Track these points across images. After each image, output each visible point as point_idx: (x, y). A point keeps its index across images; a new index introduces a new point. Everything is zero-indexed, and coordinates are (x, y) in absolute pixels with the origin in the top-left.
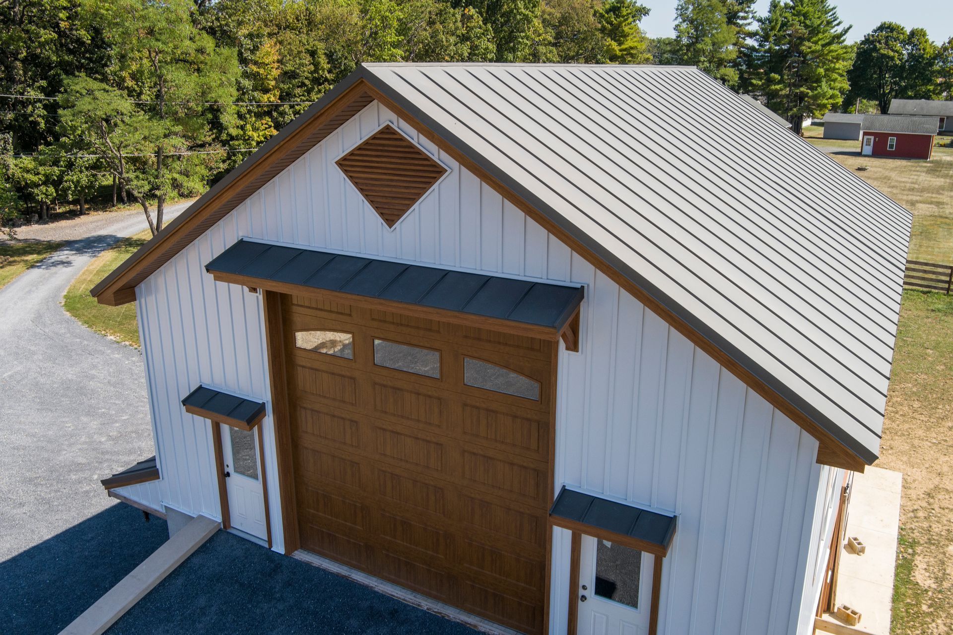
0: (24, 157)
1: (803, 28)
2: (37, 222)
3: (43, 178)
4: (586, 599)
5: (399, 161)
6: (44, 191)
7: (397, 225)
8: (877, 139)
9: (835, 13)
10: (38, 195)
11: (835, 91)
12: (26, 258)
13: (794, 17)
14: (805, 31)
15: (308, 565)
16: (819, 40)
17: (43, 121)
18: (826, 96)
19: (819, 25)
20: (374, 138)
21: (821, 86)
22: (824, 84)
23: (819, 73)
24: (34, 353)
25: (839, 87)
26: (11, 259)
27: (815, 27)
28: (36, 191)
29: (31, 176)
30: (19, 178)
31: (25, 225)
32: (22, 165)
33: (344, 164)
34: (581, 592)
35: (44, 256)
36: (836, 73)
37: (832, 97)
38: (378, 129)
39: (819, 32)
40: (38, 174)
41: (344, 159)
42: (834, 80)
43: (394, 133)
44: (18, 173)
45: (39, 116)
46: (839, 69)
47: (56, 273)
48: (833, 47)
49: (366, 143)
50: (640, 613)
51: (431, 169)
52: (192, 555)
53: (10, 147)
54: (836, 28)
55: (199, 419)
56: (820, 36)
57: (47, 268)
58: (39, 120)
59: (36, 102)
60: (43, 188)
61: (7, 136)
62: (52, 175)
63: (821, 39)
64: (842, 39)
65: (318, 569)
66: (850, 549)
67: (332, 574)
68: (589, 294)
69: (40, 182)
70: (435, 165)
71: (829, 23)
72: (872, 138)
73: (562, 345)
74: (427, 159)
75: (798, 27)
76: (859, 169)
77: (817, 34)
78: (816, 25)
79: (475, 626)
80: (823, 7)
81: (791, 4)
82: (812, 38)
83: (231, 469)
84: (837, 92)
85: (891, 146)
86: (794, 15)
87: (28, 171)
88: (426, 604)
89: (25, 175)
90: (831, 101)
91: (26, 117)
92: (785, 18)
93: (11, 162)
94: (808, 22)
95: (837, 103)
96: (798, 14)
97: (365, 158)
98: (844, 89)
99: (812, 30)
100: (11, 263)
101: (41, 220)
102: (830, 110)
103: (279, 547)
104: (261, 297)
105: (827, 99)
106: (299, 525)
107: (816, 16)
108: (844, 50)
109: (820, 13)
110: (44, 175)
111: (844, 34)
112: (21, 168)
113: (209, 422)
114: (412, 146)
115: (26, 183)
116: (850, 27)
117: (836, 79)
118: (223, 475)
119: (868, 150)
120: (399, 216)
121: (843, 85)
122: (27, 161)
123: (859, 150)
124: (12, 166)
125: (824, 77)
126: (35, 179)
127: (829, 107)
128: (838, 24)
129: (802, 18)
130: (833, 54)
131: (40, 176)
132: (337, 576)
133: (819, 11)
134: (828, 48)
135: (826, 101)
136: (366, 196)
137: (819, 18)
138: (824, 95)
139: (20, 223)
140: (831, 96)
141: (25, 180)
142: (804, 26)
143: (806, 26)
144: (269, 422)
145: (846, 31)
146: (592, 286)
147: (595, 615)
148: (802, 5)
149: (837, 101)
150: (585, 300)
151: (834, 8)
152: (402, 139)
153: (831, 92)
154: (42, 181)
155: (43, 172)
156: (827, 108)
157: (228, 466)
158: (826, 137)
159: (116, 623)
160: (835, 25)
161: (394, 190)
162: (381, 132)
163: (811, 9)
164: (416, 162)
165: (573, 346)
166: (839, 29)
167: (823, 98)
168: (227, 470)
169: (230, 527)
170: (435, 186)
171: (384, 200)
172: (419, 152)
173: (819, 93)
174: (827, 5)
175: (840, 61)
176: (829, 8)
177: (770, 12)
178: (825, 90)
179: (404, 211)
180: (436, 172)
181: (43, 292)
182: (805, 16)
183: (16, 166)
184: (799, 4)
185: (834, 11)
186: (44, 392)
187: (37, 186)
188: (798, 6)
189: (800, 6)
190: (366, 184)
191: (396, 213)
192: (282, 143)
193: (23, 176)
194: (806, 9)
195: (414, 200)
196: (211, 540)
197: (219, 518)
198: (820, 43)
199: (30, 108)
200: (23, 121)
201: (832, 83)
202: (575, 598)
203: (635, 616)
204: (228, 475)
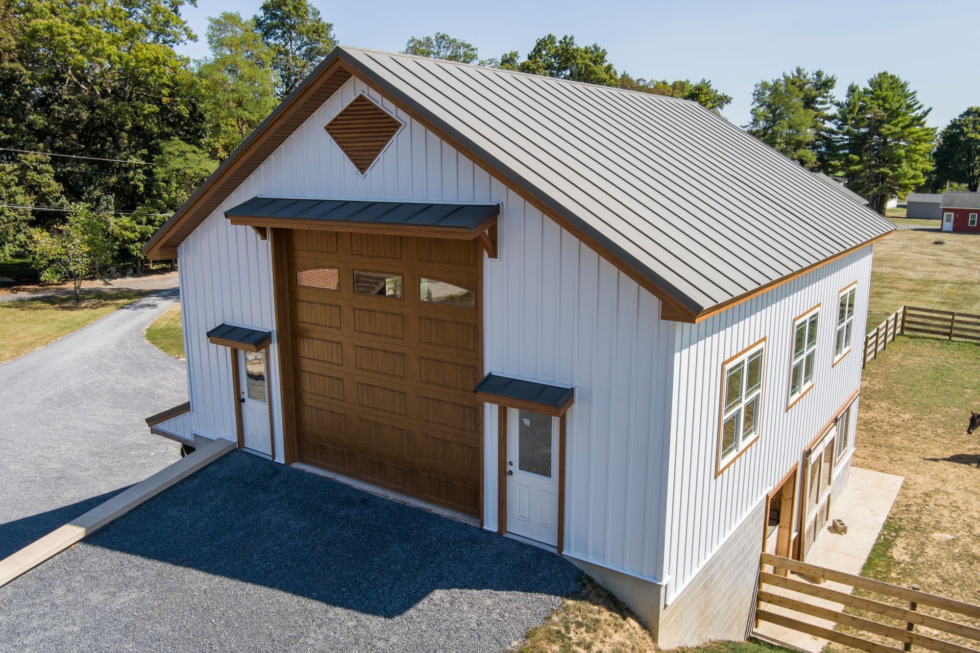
0: (123, 217)
1: (881, 111)
2: (132, 276)
3: (139, 236)
4: (512, 474)
6: (139, 247)
7: (367, 172)
8: (958, 215)
9: (914, 97)
10: (134, 251)
11: (917, 172)
12: (117, 302)
13: (873, 101)
14: (883, 114)
15: (302, 471)
16: (899, 122)
17: (142, 185)
18: (907, 176)
19: (898, 108)
20: (351, 105)
21: (901, 167)
22: (904, 164)
23: (899, 154)
24: (114, 368)
25: (921, 168)
26: (104, 302)
27: (894, 111)
28: (132, 247)
29: (128, 233)
30: (117, 235)
31: (121, 277)
32: (121, 224)
33: (330, 128)
34: (509, 468)
35: (134, 300)
36: (917, 154)
37: (914, 177)
38: (354, 98)
39: (898, 115)
40: (135, 231)
41: (330, 124)
42: (916, 161)
43: (366, 100)
44: (117, 230)
45: (139, 180)
46: (920, 150)
47: (142, 313)
48: (912, 129)
49: (346, 110)
50: (553, 481)
51: (390, 125)
52: (210, 465)
53: (111, 207)
54: (917, 111)
55: (221, 348)
56: (900, 119)
57: (134, 309)
58: (139, 184)
59: (136, 168)
60: (139, 245)
61: (110, 197)
62: (147, 233)
63: (901, 122)
64: (922, 121)
65: (310, 474)
66: (834, 530)
67: (320, 477)
68: (504, 210)
69: (136, 239)
70: (394, 121)
71: (909, 107)
72: (953, 214)
73: (486, 254)
74: (389, 117)
75: (877, 110)
76: (936, 243)
77: (897, 117)
78: (894, 108)
79: (430, 510)
80: (903, 92)
81: (871, 89)
82: (891, 121)
83: (245, 396)
84: (919, 173)
85: (973, 222)
86: (872, 99)
87: (126, 229)
88: (392, 496)
89: (123, 232)
90: (913, 181)
91: (127, 180)
92: (864, 102)
93: (112, 220)
94: (887, 106)
95: (920, 183)
96: (877, 98)
97: (345, 122)
98: (927, 170)
99: (891, 113)
100: (103, 306)
101: (135, 274)
102: (913, 191)
103: (280, 459)
104: (270, 243)
105: (909, 179)
106: (298, 440)
107: (896, 100)
108: (925, 132)
109: (899, 97)
110: (140, 233)
111: (924, 117)
112: (120, 226)
113: (229, 349)
114: (377, 109)
115: (124, 239)
116: (930, 109)
117: (918, 160)
118: (240, 401)
119: (949, 226)
120: (369, 165)
121: (926, 166)
122: (125, 220)
123: (940, 227)
124: (112, 224)
125: (906, 157)
126: (132, 236)
127: (913, 188)
128: (919, 108)
129: (881, 102)
130: (914, 136)
131: (136, 234)
132: (325, 478)
133: (898, 95)
134: (908, 130)
135: (908, 182)
136: (346, 152)
137: (898, 101)
138: (905, 175)
139: (116, 276)
140: (912, 176)
141: (123, 236)
142: (883, 110)
143: (885, 110)
144: (274, 348)
145: (926, 113)
146: (505, 204)
147: (520, 488)
148: (881, 90)
149: (919, 181)
150: (500, 215)
151: (915, 93)
152: (371, 104)
153: (912, 173)
154: (138, 238)
155: (139, 230)
156: (910, 188)
157: (243, 393)
158: (909, 216)
159: (141, 505)
160: (916, 109)
161: (366, 144)
162: (356, 100)
163: (890, 93)
164: (381, 121)
165: (494, 254)
166: (919, 112)
167: (904, 178)
168: (242, 396)
169: (244, 447)
170: (394, 138)
171: (359, 153)
172: (383, 113)
173: (900, 173)
174: (907, 90)
175: (923, 143)
176: (909, 92)
177: (848, 96)
178: (906, 171)
179: (372, 160)
180: (393, 126)
181: (129, 326)
182: (884, 100)
183: (116, 224)
184: (878, 89)
185: (915, 95)
187: (133, 242)
188: (876, 91)
189: (879, 90)
190: (346, 143)
191: (366, 162)
192: (283, 112)
193: (121, 233)
194: (885, 93)
195: (379, 151)
196: (227, 455)
197: (235, 440)
198: (900, 125)
199: (131, 174)
200: (124, 184)
201: (914, 164)
202: (503, 474)
203: (549, 484)
204: (243, 400)
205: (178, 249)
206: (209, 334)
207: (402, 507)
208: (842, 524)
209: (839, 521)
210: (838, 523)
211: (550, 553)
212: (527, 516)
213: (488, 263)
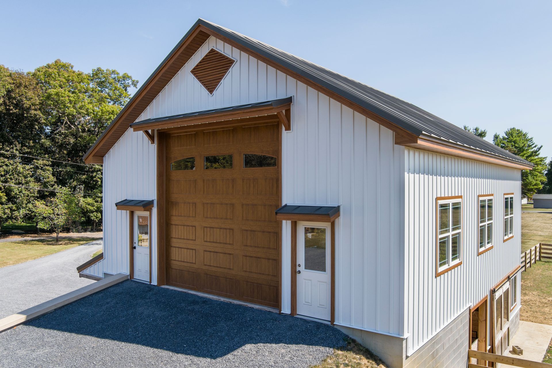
0: (88, 198)
2: (90, 231)
4: (300, 273)
5: (216, 63)
6: (95, 215)
7: (214, 92)
10: (92, 217)
12: (79, 242)
14: (515, 150)
15: (168, 289)
16: (525, 154)
17: (100, 181)
20: (206, 56)
24: (71, 270)
26: (72, 242)
27: (521, 148)
28: (91, 215)
29: (90, 207)
30: (84, 207)
31: (84, 232)
32: (86, 201)
33: (194, 72)
34: (298, 269)
35: (89, 242)
38: (208, 51)
40: (94, 206)
41: (194, 69)
43: (215, 51)
44: (84, 205)
45: (99, 178)
47: (92, 247)
49: (203, 59)
50: (327, 274)
51: (228, 62)
53: (82, 192)
55: (124, 212)
57: (88, 245)
58: (99, 180)
59: (97, 171)
60: (95, 213)
61: (81, 186)
62: (101, 207)
65: (172, 290)
66: (514, 353)
68: (295, 100)
69: (94, 210)
70: (230, 60)
73: (284, 128)
74: (227, 58)
79: (246, 305)
81: (506, 137)
83: (136, 245)
87: (89, 204)
88: (222, 299)
89: (87, 206)
91: (92, 177)
93: (82, 199)
94: (517, 145)
96: (511, 141)
97: (202, 66)
100: (71, 244)
101: (92, 231)
103: (155, 282)
104: (156, 146)
106: (166, 269)
110: (96, 207)
112: (86, 203)
114: (221, 55)
115: (87, 210)
118: (132, 248)
120: (215, 88)
122: (90, 200)
124: (81, 201)
126: (92, 208)
129: (513, 143)
131: (94, 207)
132: (181, 292)
136: (202, 83)
139: (81, 231)
141: (87, 208)
144: (155, 210)
146: (295, 97)
147: (305, 282)
150: (292, 103)
152: (218, 53)
154: (95, 210)
157: (135, 243)
158: (535, 207)
161: (213, 76)
162: (209, 52)
165: (288, 128)
168: (134, 245)
169: (133, 278)
170: (230, 70)
171: (209, 82)
172: (224, 56)
179: (217, 85)
180: (230, 63)
181: (84, 252)
183: (83, 201)
186: (70, 282)
187: (92, 212)
190: (202, 78)
191: (214, 87)
192: (167, 62)
193: (86, 206)
195: (221, 79)
197: (128, 273)
199: (95, 174)
200: (90, 180)
202: (294, 273)
203: (324, 277)
204: (135, 248)
205: (104, 158)
206: (117, 205)
207: (229, 304)
208: (519, 348)
209: (517, 347)
210: (516, 348)
211: (325, 325)
212: (310, 302)
213: (286, 135)
